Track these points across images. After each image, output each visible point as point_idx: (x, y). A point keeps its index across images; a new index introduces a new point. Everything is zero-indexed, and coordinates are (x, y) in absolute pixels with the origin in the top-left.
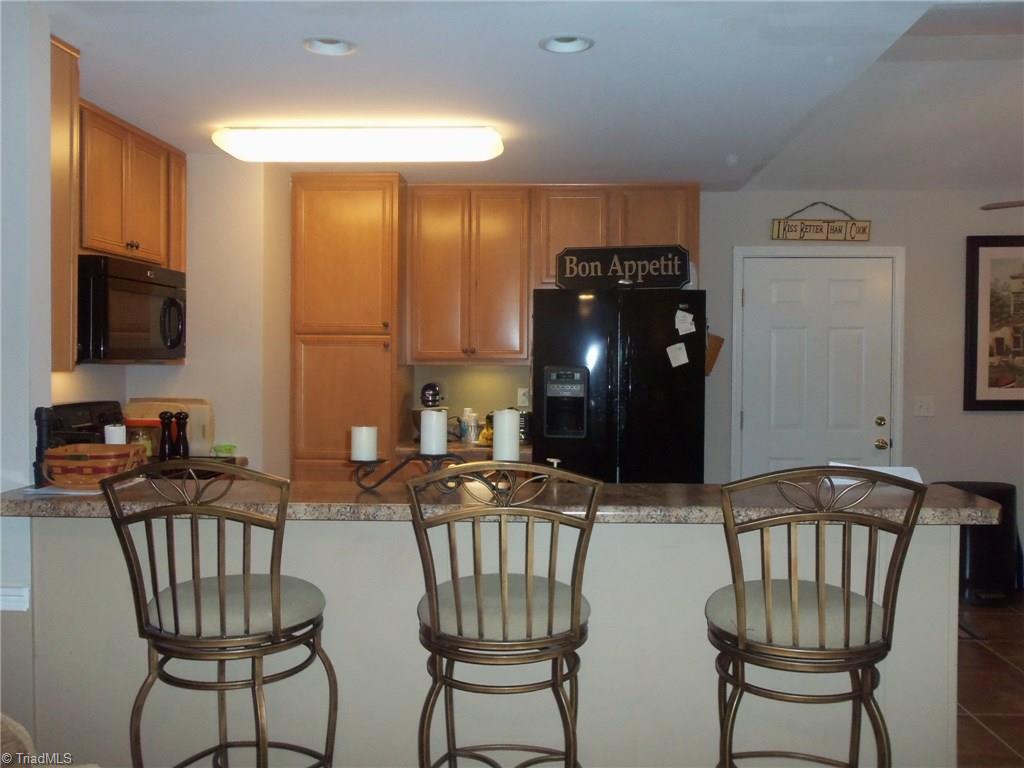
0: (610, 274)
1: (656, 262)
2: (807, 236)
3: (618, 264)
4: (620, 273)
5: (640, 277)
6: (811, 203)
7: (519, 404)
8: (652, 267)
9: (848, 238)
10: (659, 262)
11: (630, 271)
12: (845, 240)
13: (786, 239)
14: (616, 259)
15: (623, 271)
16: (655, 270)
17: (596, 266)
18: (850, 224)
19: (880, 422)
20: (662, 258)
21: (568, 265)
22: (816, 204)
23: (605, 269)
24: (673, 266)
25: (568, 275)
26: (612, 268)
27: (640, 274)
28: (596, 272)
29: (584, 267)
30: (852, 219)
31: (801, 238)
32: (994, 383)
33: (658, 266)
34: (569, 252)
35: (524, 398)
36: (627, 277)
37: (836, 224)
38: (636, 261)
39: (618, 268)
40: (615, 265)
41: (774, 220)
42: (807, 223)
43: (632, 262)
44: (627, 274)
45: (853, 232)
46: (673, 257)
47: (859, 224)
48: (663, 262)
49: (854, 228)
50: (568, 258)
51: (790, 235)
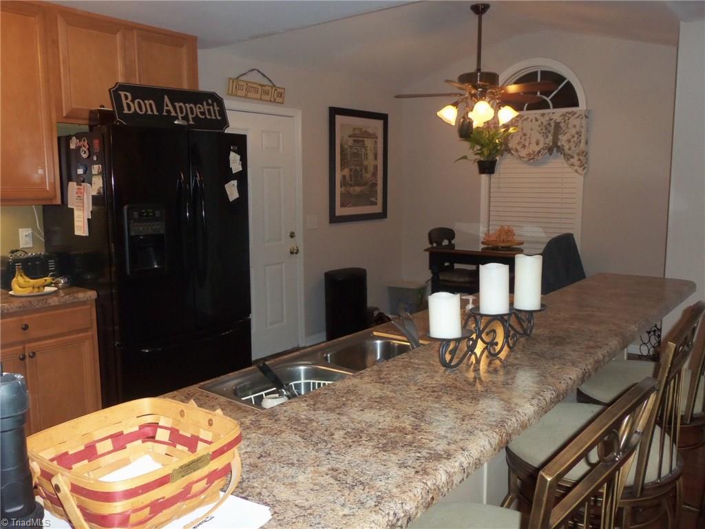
0: (165, 114)
1: (201, 106)
2: (250, 95)
3: (169, 104)
4: (173, 114)
5: (191, 119)
6: (251, 69)
7: (21, 247)
8: (198, 111)
9: (273, 100)
10: (203, 106)
11: (182, 113)
12: (271, 101)
13: (236, 95)
14: (166, 99)
15: (176, 113)
16: (203, 113)
17: (150, 105)
18: (274, 89)
19: (292, 235)
20: (205, 103)
21: (124, 102)
22: (253, 70)
23: (160, 108)
24: (214, 110)
25: (126, 111)
26: (165, 108)
27: (190, 116)
28: (152, 110)
29: (139, 103)
30: (274, 85)
31: (246, 97)
32: (343, 205)
33: (202, 110)
34: (123, 87)
35: (28, 239)
36: (180, 118)
37: (266, 88)
38: (184, 104)
39: (170, 108)
40: (167, 106)
41: (230, 79)
42: (250, 84)
43: (181, 104)
44: (180, 115)
45: (275, 97)
46: (213, 102)
47: (279, 90)
48: (206, 107)
49: (276, 93)
50: (122, 93)
51: (239, 93)
